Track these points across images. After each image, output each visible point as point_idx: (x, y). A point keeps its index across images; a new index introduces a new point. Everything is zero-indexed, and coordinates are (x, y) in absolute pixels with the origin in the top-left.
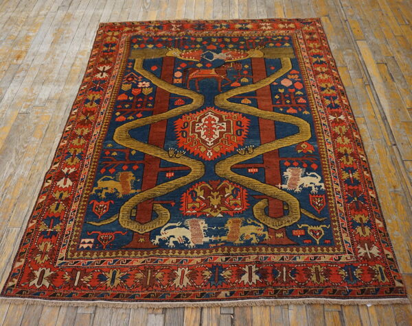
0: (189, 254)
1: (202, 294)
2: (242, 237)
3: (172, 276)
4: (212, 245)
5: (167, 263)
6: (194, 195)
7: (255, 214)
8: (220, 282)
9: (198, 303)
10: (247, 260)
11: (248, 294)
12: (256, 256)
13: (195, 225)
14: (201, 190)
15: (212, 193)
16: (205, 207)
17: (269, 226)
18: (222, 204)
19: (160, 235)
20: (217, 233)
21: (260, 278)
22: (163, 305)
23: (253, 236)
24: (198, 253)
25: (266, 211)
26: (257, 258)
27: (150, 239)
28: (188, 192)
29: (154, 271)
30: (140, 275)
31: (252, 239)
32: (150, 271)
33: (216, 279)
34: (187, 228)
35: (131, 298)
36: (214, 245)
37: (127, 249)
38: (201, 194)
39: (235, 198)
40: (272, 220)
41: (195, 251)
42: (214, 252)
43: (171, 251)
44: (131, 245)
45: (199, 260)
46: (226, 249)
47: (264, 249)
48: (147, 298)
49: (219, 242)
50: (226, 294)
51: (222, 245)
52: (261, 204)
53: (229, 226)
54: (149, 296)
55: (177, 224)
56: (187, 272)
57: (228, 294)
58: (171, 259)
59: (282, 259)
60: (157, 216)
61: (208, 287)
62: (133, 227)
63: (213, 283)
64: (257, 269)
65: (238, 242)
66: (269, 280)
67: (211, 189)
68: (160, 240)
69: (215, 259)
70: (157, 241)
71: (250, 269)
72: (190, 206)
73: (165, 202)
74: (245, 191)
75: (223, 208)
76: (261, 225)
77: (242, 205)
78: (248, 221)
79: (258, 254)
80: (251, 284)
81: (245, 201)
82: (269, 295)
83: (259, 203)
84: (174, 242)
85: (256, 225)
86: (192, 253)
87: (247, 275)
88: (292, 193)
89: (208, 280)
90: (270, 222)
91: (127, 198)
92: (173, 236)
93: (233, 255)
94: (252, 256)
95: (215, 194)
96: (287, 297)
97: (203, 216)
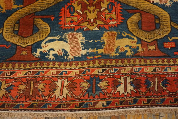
0: (68, 66)
1: (81, 105)
2: (117, 50)
3: (53, 87)
4: (89, 58)
5: (48, 74)
6: (72, 10)
7: (130, 28)
8: (97, 93)
9: (77, 112)
10: (123, 71)
11: (123, 104)
12: (131, 68)
13: (73, 38)
14: (78, 5)
15: (88, 8)
16: (82, 21)
17: (142, 39)
18: (98, 17)
19: (41, 48)
20: (93, 46)
21: (134, 88)
22: (45, 114)
23: (128, 49)
24: (77, 65)
25: (140, 25)
26: (132, 70)
27: (32, 52)
28: (66, 7)
29: (36, 82)
30: (22, 87)
31: (126, 51)
32: (32, 82)
33: (94, 89)
34: (66, 41)
35: (16, 107)
36: (92, 57)
37: (11, 61)
38: (78, 9)
39: (110, 12)
40: (145, 34)
41: (74, 63)
42: (91, 64)
43: (51, 63)
44: (15, 58)
45: (77, 72)
46: (103, 61)
47: (137, 60)
48: (31, 107)
49: (96, 55)
50: (103, 104)
51: (98, 58)
52: (135, 17)
53: (104, 39)
54: (32, 106)
55: (56, 38)
56: (66, 83)
57: (105, 104)
58: (51, 71)
59: (155, 70)
60: (38, 30)
61: (86, 97)
62: (16, 40)
63: (90, 93)
64: (132, 80)
65: (113, 54)
66: (143, 90)
67: (88, 3)
68: (41, 53)
69: (92, 71)
70: (38, 54)
71: (125, 80)
72: (68, 20)
73: (45, 17)
74: (119, 5)
75: (99, 22)
76: (135, 38)
77: (117, 19)
78: (123, 33)
79: (132, 66)
80: (126, 94)
81: (119, 15)
82: (142, 104)
83: (133, 17)
84: (54, 55)
85: (130, 38)
86: (71, 65)
87: (122, 86)
88: (163, 7)
89: (87, 90)
90: (143, 35)
91: (9, 13)
92: (53, 50)
93: (109, 66)
94: (126, 68)
95: (92, 9)
96: (159, 106)
97: (80, 30)
